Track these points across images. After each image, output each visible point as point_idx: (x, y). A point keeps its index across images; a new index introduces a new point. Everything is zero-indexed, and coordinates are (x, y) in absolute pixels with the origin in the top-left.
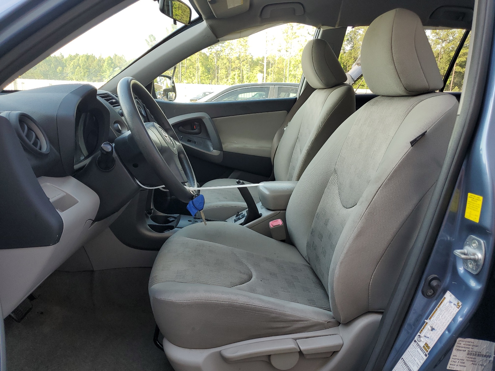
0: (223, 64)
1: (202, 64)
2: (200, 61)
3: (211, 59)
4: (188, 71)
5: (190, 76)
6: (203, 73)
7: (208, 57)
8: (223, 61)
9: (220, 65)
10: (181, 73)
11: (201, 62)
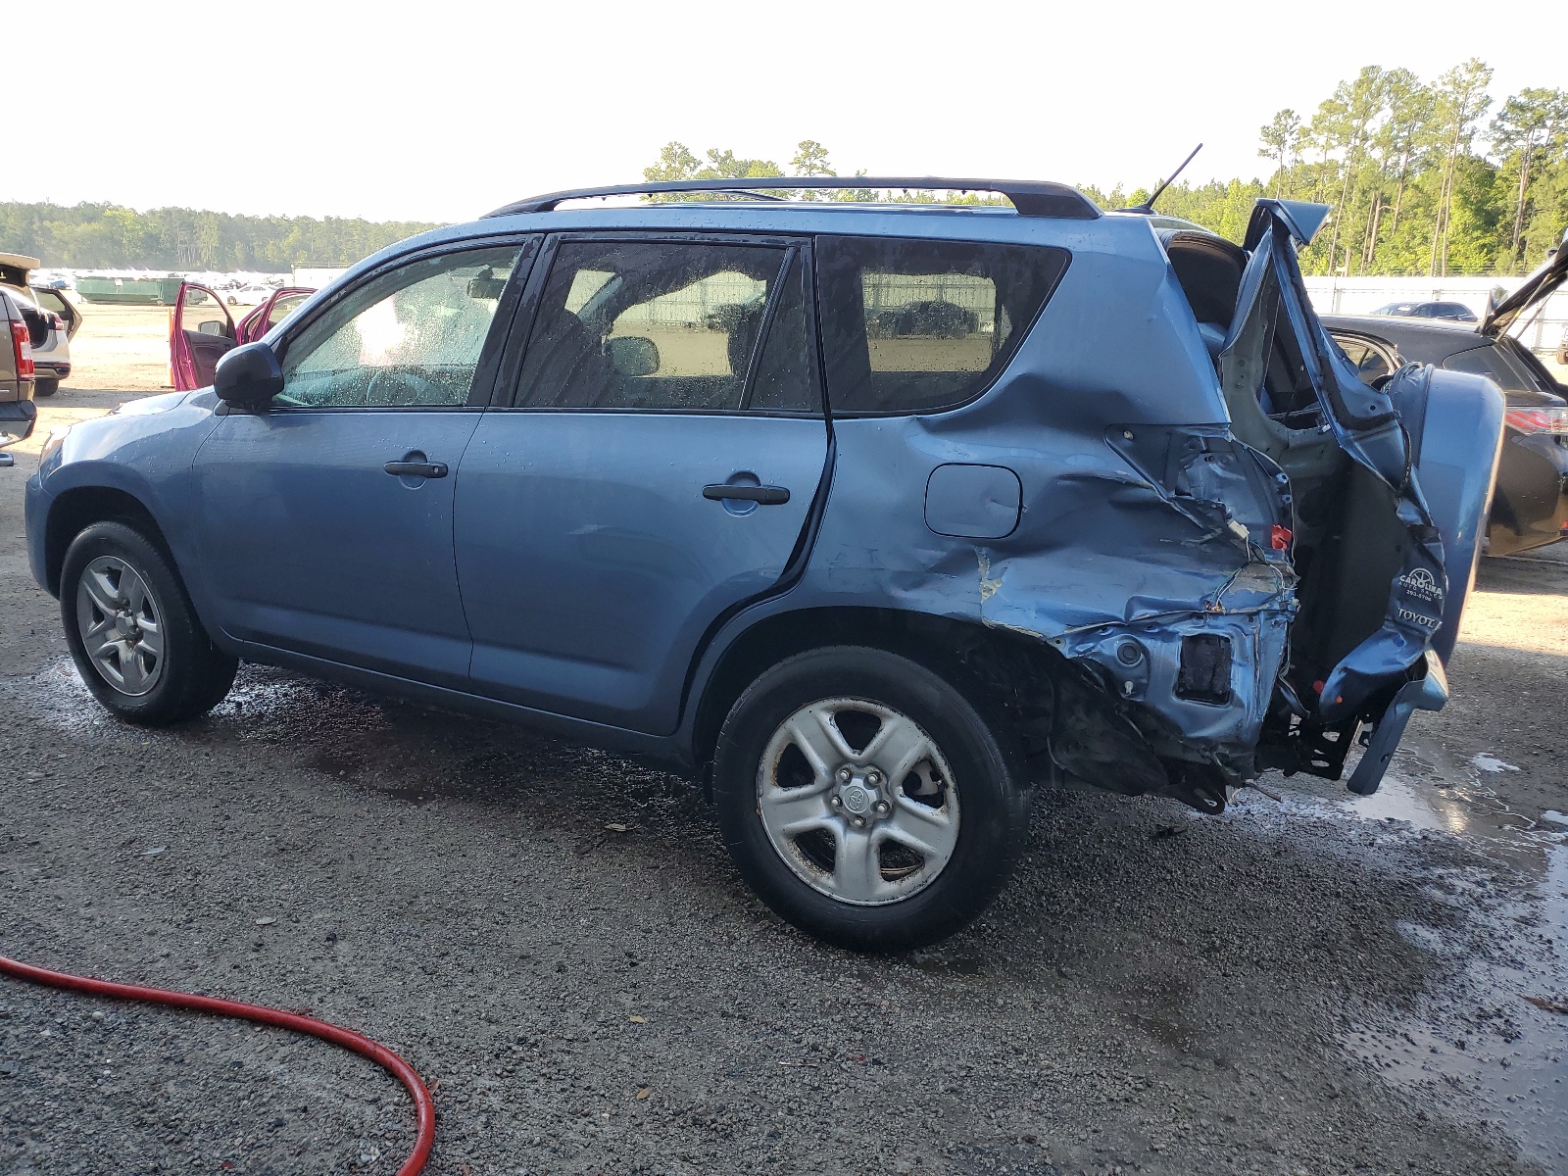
0: (1551, 194)
1: (1466, 201)
2: (1457, 188)
3: (1506, 180)
4: (1405, 226)
5: (1408, 242)
6: (1465, 231)
7: (1491, 175)
8: (1553, 182)
9: (1540, 197)
10: (1377, 233)
11: (1461, 191)
